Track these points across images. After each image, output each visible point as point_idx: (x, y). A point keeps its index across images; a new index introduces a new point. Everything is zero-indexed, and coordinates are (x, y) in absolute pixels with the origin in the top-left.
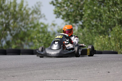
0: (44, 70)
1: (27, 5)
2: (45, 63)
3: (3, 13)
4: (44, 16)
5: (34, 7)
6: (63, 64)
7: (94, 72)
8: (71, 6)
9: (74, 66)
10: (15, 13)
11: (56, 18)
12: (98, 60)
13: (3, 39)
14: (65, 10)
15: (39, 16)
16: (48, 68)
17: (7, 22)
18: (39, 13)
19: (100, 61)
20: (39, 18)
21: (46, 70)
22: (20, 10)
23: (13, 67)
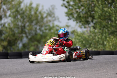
0: (55, 73)
1: (43, 9)
2: (56, 66)
3: (19, 16)
4: (58, 19)
5: (48, 10)
6: (74, 66)
7: (102, 74)
8: (83, 8)
9: (84, 68)
10: (30, 16)
11: (68, 20)
12: (108, 62)
13: (19, 42)
14: (77, 12)
15: (53, 19)
16: (59, 71)
17: (23, 25)
18: (53, 16)
19: (109, 62)
20: (53, 21)
21: (56, 73)
22: (36, 13)
23: (25, 71)
